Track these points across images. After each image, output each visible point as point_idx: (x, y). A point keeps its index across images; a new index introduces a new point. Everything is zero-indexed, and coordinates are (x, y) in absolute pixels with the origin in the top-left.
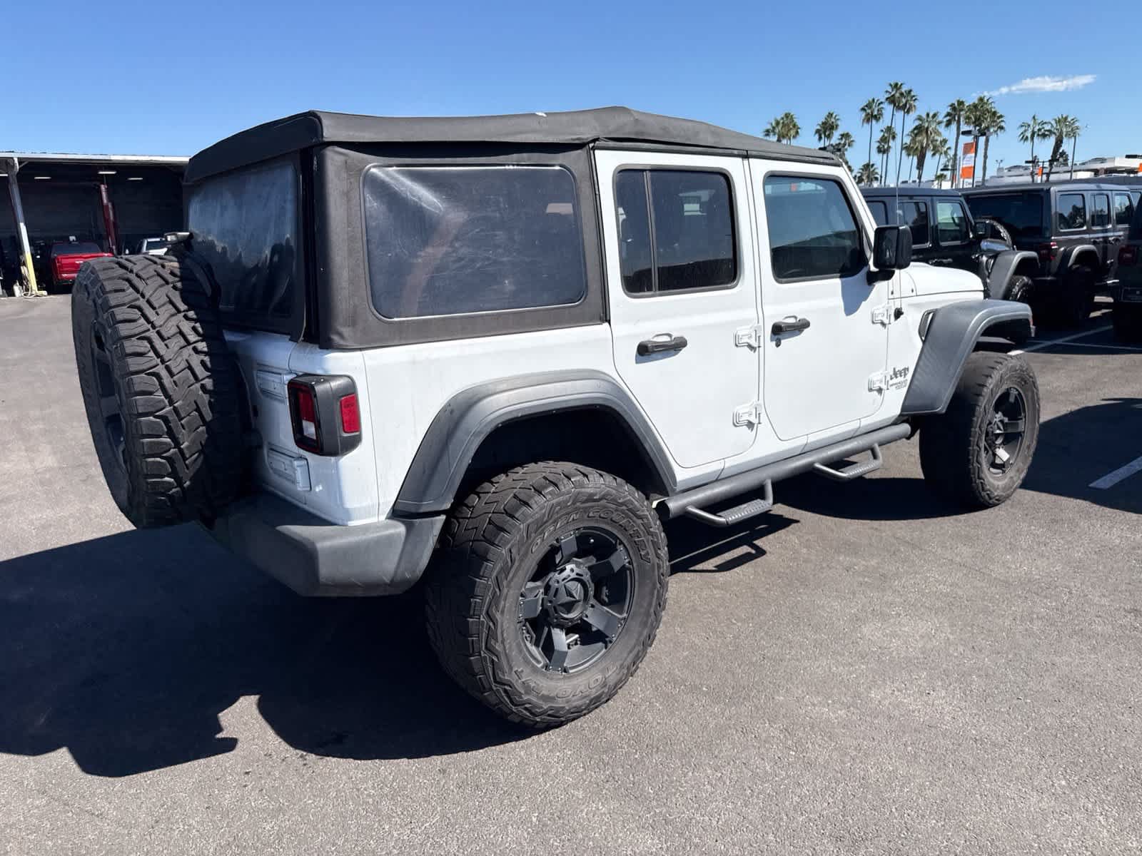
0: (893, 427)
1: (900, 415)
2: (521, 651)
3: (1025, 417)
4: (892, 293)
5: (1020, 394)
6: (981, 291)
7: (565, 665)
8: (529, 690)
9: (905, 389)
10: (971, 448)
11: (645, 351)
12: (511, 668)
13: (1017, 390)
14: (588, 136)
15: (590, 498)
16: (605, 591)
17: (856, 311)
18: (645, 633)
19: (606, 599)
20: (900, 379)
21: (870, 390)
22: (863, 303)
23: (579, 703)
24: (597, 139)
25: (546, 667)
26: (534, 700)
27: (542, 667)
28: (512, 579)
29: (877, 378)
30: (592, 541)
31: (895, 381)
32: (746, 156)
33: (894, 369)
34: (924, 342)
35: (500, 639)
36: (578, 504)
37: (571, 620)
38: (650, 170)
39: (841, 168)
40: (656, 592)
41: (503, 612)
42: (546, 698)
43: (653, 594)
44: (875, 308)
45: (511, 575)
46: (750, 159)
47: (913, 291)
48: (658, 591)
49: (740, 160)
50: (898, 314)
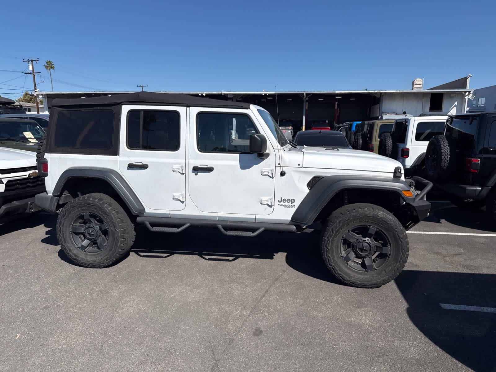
0: (287, 225)
1: (291, 220)
2: (71, 239)
3: (390, 246)
4: (279, 164)
5: (381, 231)
6: (392, 173)
7: (86, 250)
8: (70, 250)
9: (294, 210)
10: (322, 247)
11: (131, 167)
12: (65, 242)
13: (378, 229)
14: (120, 101)
15: (90, 204)
16: (107, 236)
17: (249, 168)
18: (111, 252)
19: (107, 239)
20: (286, 203)
21: (261, 204)
22: (255, 165)
23: (86, 262)
24: (123, 102)
25: (79, 247)
26: (71, 254)
27: (78, 247)
28: (66, 218)
29: (265, 199)
30: (98, 218)
31: (282, 203)
32: (188, 106)
33: (281, 198)
34: (309, 190)
35: (62, 233)
36: (86, 205)
37: (91, 239)
38: (144, 111)
39: (249, 110)
40: (115, 242)
41: (63, 226)
42: (75, 255)
43: (114, 241)
44: (263, 169)
45: (65, 217)
46: (191, 107)
47: (299, 165)
48: (116, 242)
49: (186, 107)
50: (283, 174)
